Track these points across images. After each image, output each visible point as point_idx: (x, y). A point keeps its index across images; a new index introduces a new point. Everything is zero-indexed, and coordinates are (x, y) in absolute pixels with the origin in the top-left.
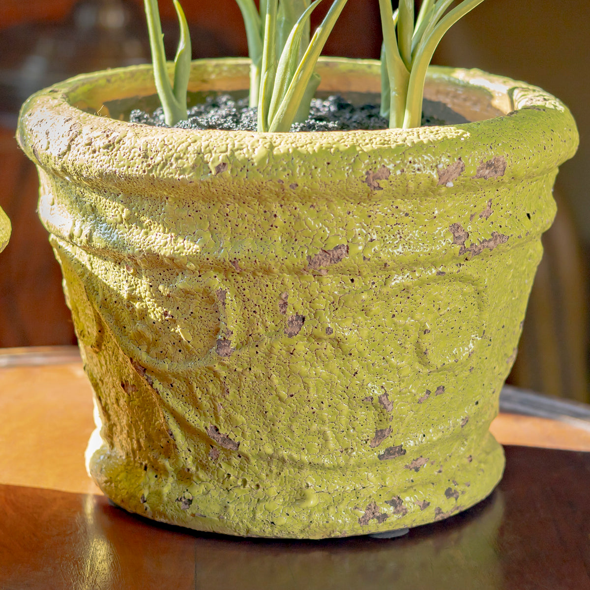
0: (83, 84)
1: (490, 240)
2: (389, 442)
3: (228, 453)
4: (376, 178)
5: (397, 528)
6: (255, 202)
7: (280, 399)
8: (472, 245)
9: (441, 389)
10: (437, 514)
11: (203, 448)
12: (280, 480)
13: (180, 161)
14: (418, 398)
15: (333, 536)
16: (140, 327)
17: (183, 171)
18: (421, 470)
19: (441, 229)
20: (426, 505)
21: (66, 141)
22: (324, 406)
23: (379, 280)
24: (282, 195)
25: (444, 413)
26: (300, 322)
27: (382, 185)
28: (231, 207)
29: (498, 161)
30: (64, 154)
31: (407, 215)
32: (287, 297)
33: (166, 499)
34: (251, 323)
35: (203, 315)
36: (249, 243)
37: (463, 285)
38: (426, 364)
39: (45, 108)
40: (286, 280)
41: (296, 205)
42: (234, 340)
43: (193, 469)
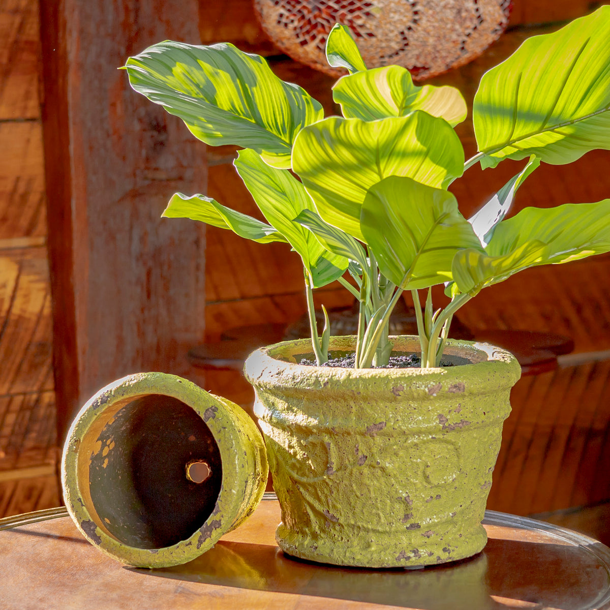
1: (460, 423)
2: (412, 521)
3: (334, 523)
4: (397, 390)
5: (416, 564)
6: (342, 400)
7: (357, 497)
8: (449, 425)
9: (438, 497)
10: (438, 560)
11: (322, 521)
12: (358, 538)
13: (308, 381)
14: (426, 499)
15: (383, 566)
16: (293, 461)
17: (309, 385)
18: (431, 537)
19: (434, 415)
20: (431, 554)
21: (261, 372)
22: (378, 501)
23: (402, 440)
24: (354, 398)
25: (442, 509)
26: (365, 459)
27: (400, 394)
28: (332, 402)
29: (460, 385)
30: (260, 377)
31: (415, 409)
32: (358, 446)
33: (305, 547)
34: (342, 459)
35: (321, 454)
36: (340, 420)
37: (447, 445)
38: (429, 483)
40: (358, 438)
41: (362, 402)
42: (335, 467)
43: (319, 532)
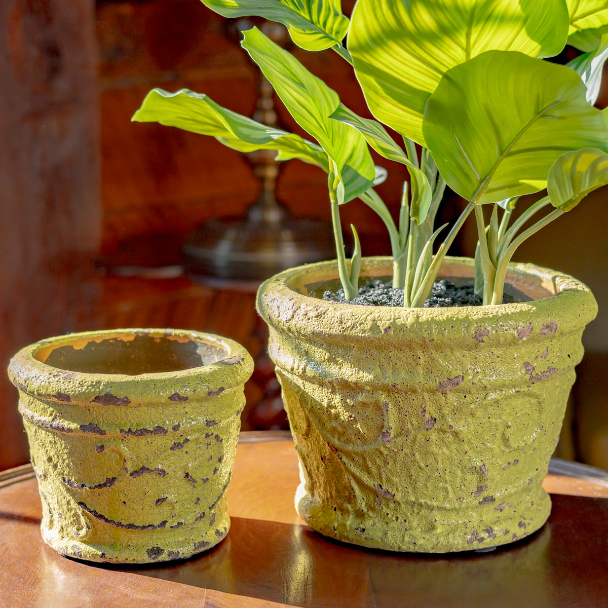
0: (293, 275)
1: (547, 371)
2: (485, 494)
3: (388, 500)
4: (481, 335)
5: (490, 546)
6: (408, 350)
7: (420, 468)
8: (537, 374)
9: (516, 461)
10: (513, 538)
11: (372, 498)
12: (419, 517)
13: (362, 325)
14: (503, 467)
15: (451, 551)
16: (334, 424)
17: (364, 331)
18: (504, 510)
19: (518, 365)
20: (507, 532)
21: (291, 313)
22: (446, 472)
23: (481, 396)
24: (424, 346)
25: (518, 476)
26: (433, 422)
27: (484, 340)
28: (393, 353)
29: (553, 324)
30: (290, 320)
31: (498, 357)
32: (425, 407)
33: (348, 528)
34: (403, 422)
35: (374, 417)
36: (403, 375)
37: (530, 399)
38: (508, 446)
39: (275, 291)
40: (425, 396)
41: (432, 351)
42: (393, 433)
43: (366, 510)
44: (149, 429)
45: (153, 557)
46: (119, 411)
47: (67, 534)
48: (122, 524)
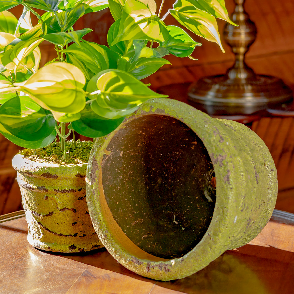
44: (67, 190)
45: (71, 250)
46: (54, 181)
47: (35, 237)
48: (57, 233)
